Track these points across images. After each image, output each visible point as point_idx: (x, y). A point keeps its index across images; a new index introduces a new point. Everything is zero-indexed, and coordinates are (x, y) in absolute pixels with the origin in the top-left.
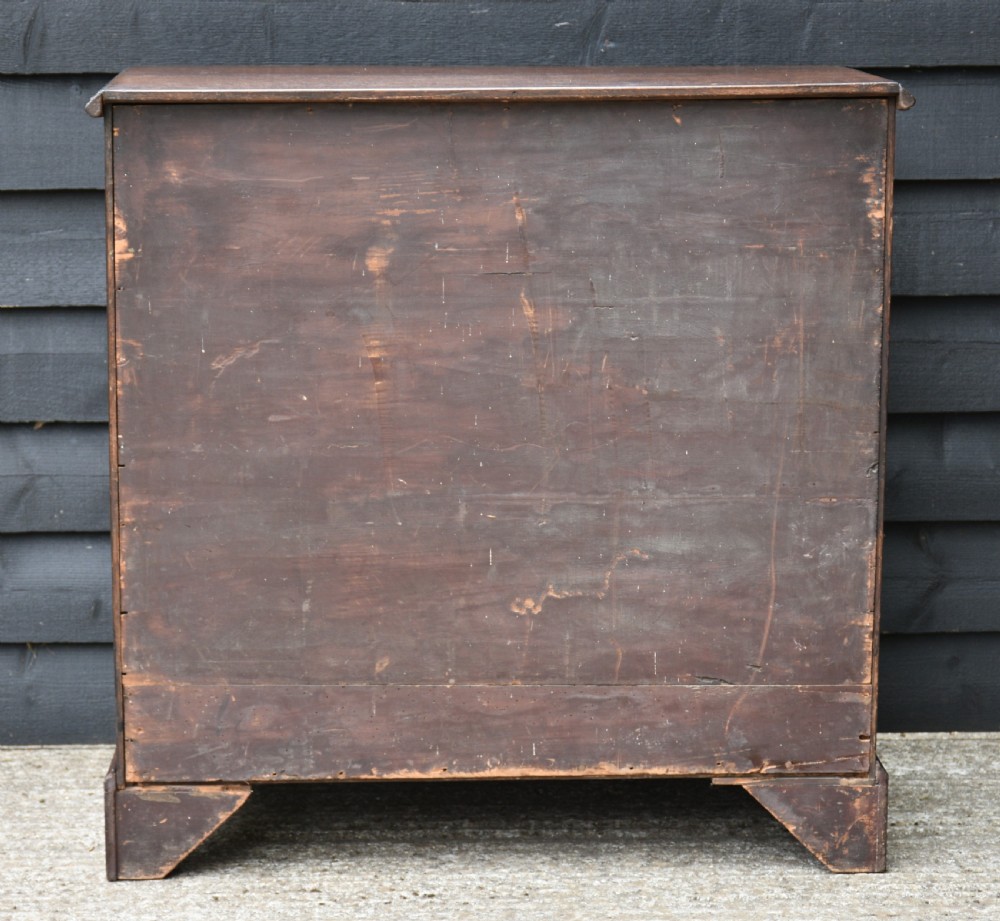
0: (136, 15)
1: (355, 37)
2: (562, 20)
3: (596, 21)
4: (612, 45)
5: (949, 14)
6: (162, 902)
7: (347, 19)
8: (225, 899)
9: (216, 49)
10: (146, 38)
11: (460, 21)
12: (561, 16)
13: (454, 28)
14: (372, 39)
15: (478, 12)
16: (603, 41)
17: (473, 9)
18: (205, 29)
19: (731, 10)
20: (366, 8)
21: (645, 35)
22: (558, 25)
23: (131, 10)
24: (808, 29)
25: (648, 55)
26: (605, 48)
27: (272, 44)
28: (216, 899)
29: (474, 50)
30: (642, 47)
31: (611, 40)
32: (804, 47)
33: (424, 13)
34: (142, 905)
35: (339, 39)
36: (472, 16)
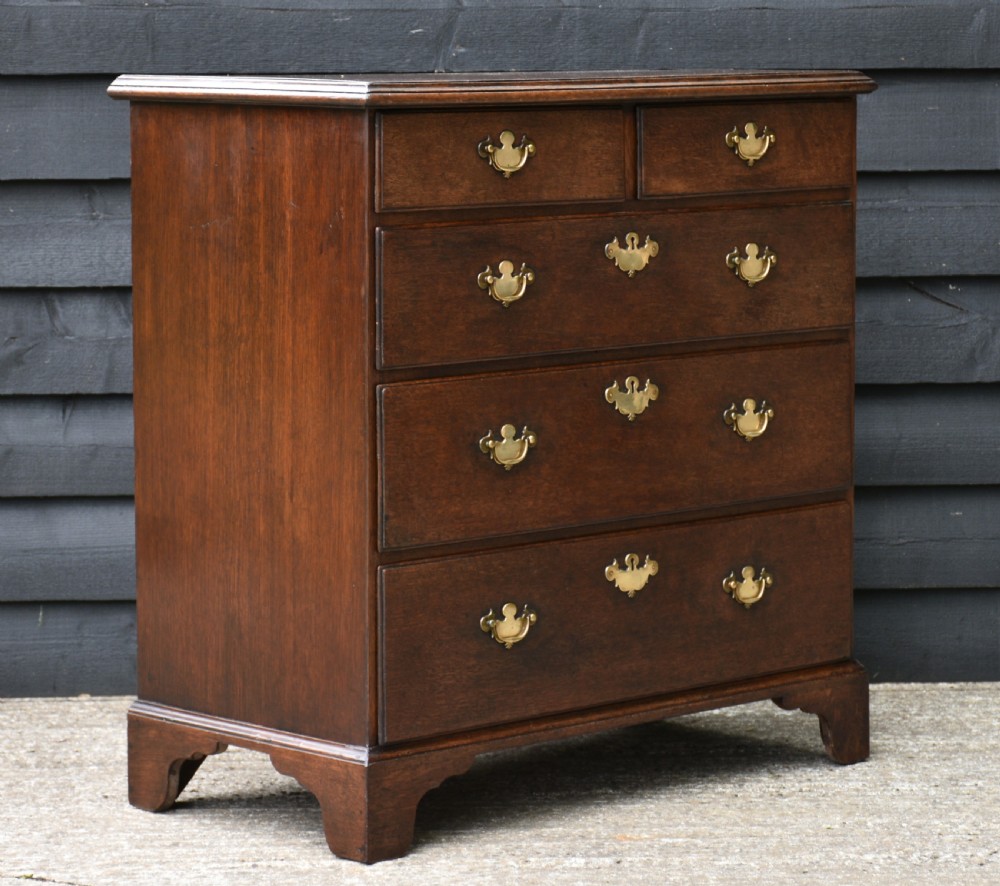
0: (29, 24)
1: (228, 42)
2: (417, 28)
3: (448, 28)
4: (463, 50)
5: (768, 22)
6: (58, 799)
7: (221, 26)
8: (114, 797)
9: (102, 53)
10: (37, 43)
11: (324, 28)
12: (416, 24)
13: (318, 34)
14: (245, 44)
15: (341, 20)
16: (454, 46)
17: (336, 17)
18: (92, 35)
19: (570, 19)
20: (238, 16)
21: (493, 41)
22: (414, 32)
23: (25, 17)
24: (641, 36)
25: (496, 59)
26: (456, 53)
27: (153, 48)
28: (106, 797)
29: (337, 54)
30: (490, 52)
31: (462, 46)
32: (638, 52)
33: (292, 21)
34: (40, 801)
35: (215, 44)
36: (335, 23)
